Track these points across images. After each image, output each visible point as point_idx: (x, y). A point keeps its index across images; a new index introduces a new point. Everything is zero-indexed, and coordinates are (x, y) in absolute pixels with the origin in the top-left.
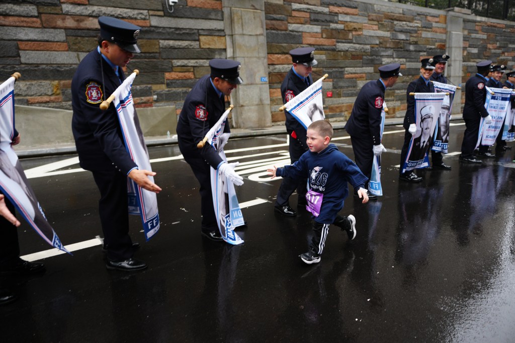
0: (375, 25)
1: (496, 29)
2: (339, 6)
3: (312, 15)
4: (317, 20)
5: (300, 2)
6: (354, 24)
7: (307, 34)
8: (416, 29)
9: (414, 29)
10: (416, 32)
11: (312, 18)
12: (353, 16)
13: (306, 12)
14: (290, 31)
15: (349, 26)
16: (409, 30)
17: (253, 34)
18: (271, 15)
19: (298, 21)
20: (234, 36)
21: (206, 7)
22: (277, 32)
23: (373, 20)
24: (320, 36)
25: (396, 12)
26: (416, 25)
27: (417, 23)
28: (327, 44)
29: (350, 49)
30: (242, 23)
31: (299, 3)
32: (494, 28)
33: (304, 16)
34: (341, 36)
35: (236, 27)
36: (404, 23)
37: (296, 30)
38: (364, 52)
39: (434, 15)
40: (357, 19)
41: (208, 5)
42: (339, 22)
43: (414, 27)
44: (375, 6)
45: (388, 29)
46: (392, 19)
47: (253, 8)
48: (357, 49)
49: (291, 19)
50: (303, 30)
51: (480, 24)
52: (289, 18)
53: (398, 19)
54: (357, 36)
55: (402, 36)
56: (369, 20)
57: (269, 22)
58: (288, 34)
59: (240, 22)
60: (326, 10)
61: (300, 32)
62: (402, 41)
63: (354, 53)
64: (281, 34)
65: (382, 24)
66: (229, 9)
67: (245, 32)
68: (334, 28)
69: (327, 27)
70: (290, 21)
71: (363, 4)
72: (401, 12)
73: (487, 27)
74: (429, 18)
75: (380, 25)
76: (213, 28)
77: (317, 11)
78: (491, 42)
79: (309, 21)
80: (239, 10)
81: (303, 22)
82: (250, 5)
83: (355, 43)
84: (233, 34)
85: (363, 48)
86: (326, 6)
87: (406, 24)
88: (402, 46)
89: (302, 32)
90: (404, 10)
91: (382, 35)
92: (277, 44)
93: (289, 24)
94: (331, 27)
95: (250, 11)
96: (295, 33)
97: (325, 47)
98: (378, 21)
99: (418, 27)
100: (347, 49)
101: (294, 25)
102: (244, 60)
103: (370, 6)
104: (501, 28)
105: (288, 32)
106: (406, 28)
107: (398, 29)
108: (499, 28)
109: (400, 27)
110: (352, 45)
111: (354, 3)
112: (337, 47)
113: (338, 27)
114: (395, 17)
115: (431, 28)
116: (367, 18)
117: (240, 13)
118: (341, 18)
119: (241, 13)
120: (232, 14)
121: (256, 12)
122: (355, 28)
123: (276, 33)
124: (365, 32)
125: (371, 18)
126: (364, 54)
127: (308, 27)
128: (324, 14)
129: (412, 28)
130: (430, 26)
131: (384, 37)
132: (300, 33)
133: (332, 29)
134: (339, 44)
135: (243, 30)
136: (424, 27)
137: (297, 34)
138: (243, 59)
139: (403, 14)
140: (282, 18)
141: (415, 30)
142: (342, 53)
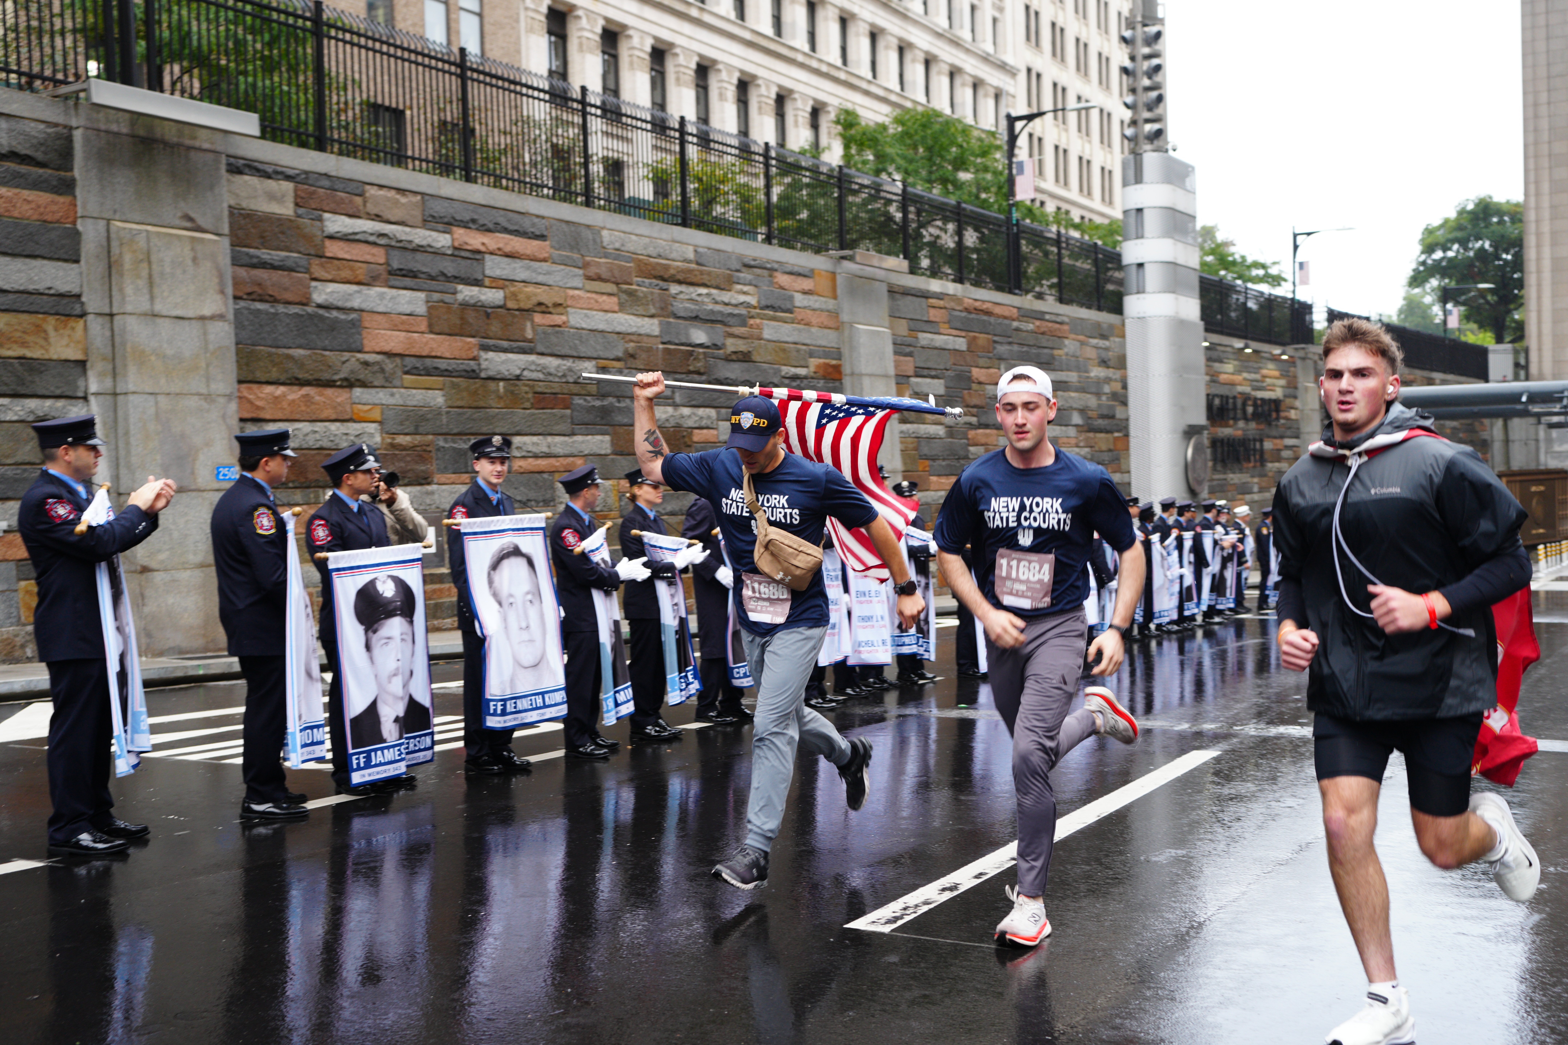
0: (610, 294)
1: (992, 319)
2: (486, 230)
3: (395, 253)
4: (413, 274)
5: (351, 212)
6: (539, 290)
7: (379, 318)
8: (743, 311)
9: (736, 311)
10: (743, 321)
11: (395, 265)
12: (533, 263)
13: (374, 244)
14: (319, 306)
15: (521, 297)
16: (720, 312)
17: (190, 314)
18: (252, 251)
19: (346, 274)
20: (116, 318)
21: (16, 214)
22: (272, 310)
23: (599, 278)
24: (423, 327)
25: (674, 255)
26: (742, 298)
27: (745, 293)
28: (448, 355)
29: (526, 373)
30: (150, 276)
31: (350, 216)
32: (985, 318)
33: (368, 258)
34: (495, 327)
35: (129, 290)
36: (704, 291)
37: (340, 304)
38: (575, 383)
39: (796, 269)
40: (548, 273)
41: (26, 207)
42: (487, 282)
43: (736, 306)
44: (605, 233)
45: (653, 311)
46: (664, 276)
47: (188, 224)
48: (550, 374)
49: (322, 265)
50: (364, 306)
51: (941, 303)
52: (317, 261)
53: (680, 277)
54: (550, 330)
55: (699, 336)
56: (589, 278)
57: (242, 272)
58: (311, 316)
59: (145, 273)
60: (442, 240)
61: (352, 310)
62: (701, 350)
63: (541, 387)
64: (287, 314)
65: (631, 294)
66: (102, 224)
67: (158, 307)
68: (472, 302)
69: (448, 298)
70: (318, 272)
71: (564, 226)
72: (691, 256)
73: (964, 314)
74: (783, 279)
75: (624, 296)
76: (41, 287)
77: (410, 242)
78: (981, 362)
79: (385, 275)
80: (140, 232)
81: (361, 278)
82: (179, 214)
83: (542, 354)
84: (115, 311)
85: (570, 370)
86: (440, 227)
87: (708, 295)
88: (700, 365)
89: (362, 311)
90: (700, 250)
91: (634, 330)
92: (274, 350)
93: (314, 284)
94: (460, 297)
95: (178, 237)
96: (335, 314)
97: (442, 365)
98: (617, 284)
99: (748, 306)
100: (518, 372)
101: (331, 287)
102: (157, 403)
103: (587, 234)
104: (1005, 318)
105: (309, 309)
106: (710, 307)
107: (686, 309)
108: (998, 316)
109: (688, 305)
110: (533, 358)
111: (536, 220)
112: (484, 365)
113: (483, 298)
114: (672, 272)
115: (790, 311)
116: (581, 272)
117: (142, 243)
118: (494, 267)
119: (148, 240)
120: (115, 244)
121: (202, 240)
122: (540, 304)
123: (267, 313)
124: (576, 318)
125: (592, 271)
126: (575, 389)
127: (382, 296)
128: (437, 253)
129: (729, 310)
130: (789, 306)
131: (640, 335)
132: (353, 316)
133: (465, 305)
134: (491, 355)
135: (152, 298)
136: (767, 307)
137: (343, 317)
138: (151, 398)
139: (698, 264)
140: (289, 263)
141: (739, 315)
142: (501, 384)
